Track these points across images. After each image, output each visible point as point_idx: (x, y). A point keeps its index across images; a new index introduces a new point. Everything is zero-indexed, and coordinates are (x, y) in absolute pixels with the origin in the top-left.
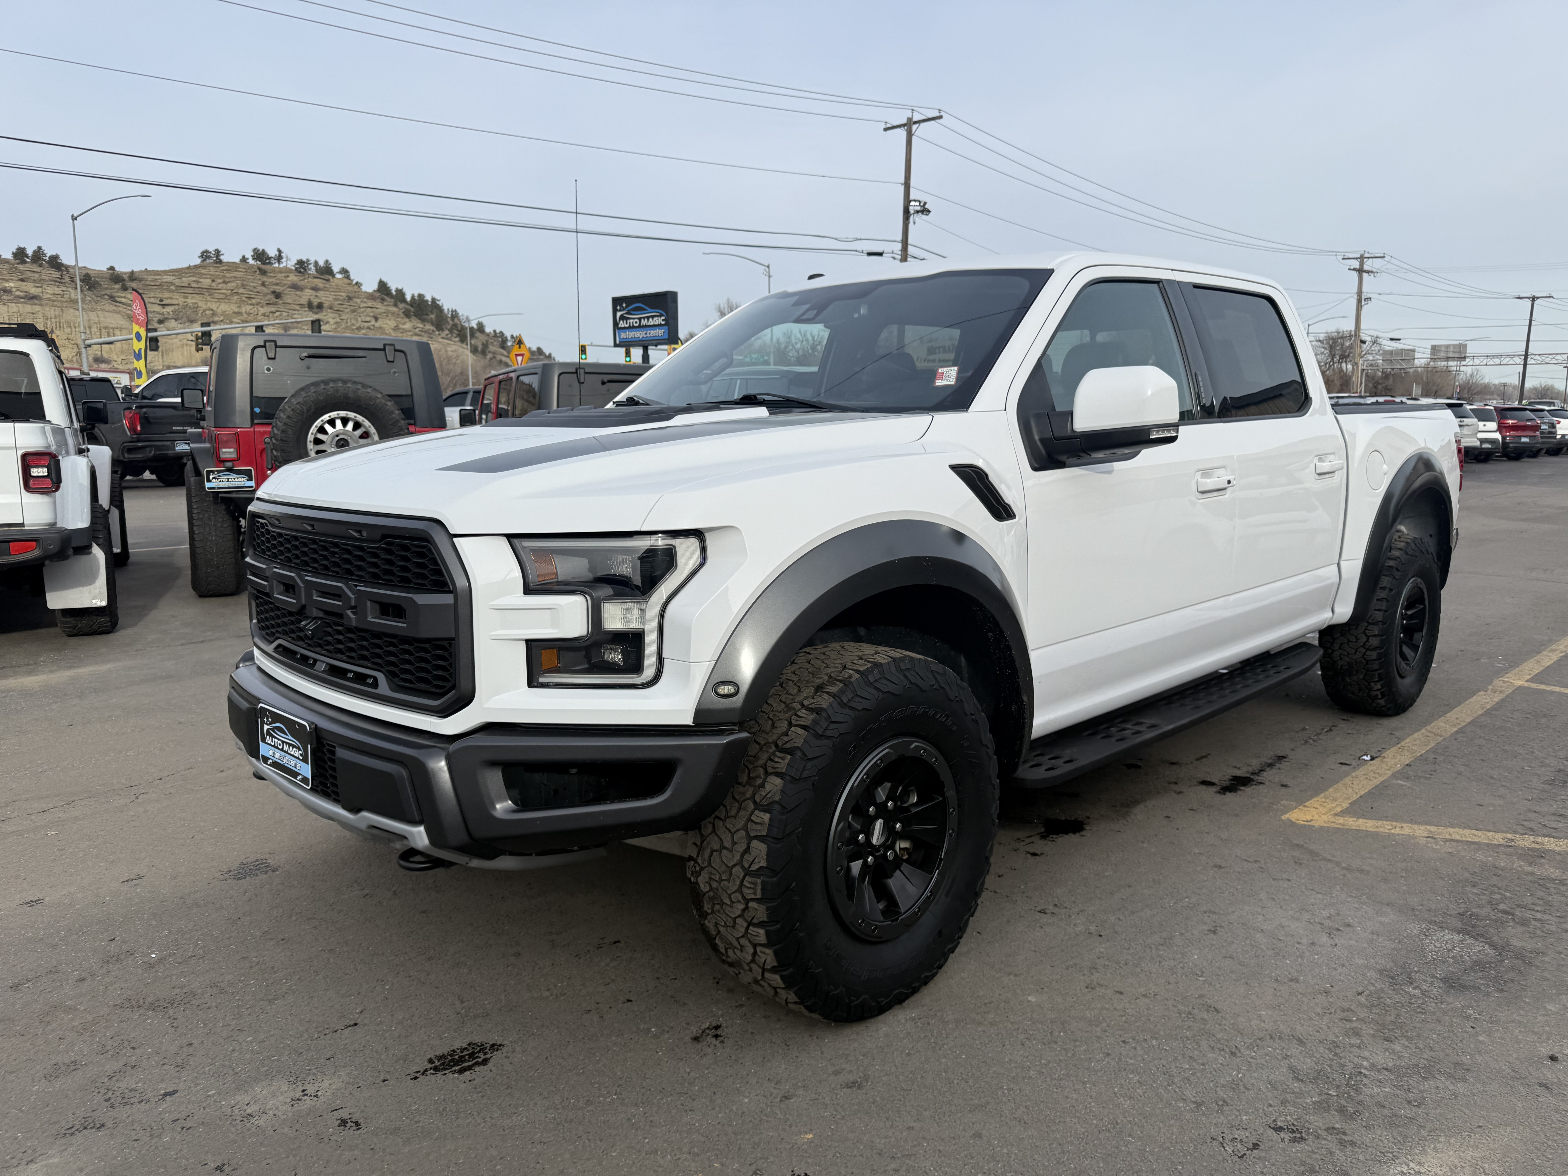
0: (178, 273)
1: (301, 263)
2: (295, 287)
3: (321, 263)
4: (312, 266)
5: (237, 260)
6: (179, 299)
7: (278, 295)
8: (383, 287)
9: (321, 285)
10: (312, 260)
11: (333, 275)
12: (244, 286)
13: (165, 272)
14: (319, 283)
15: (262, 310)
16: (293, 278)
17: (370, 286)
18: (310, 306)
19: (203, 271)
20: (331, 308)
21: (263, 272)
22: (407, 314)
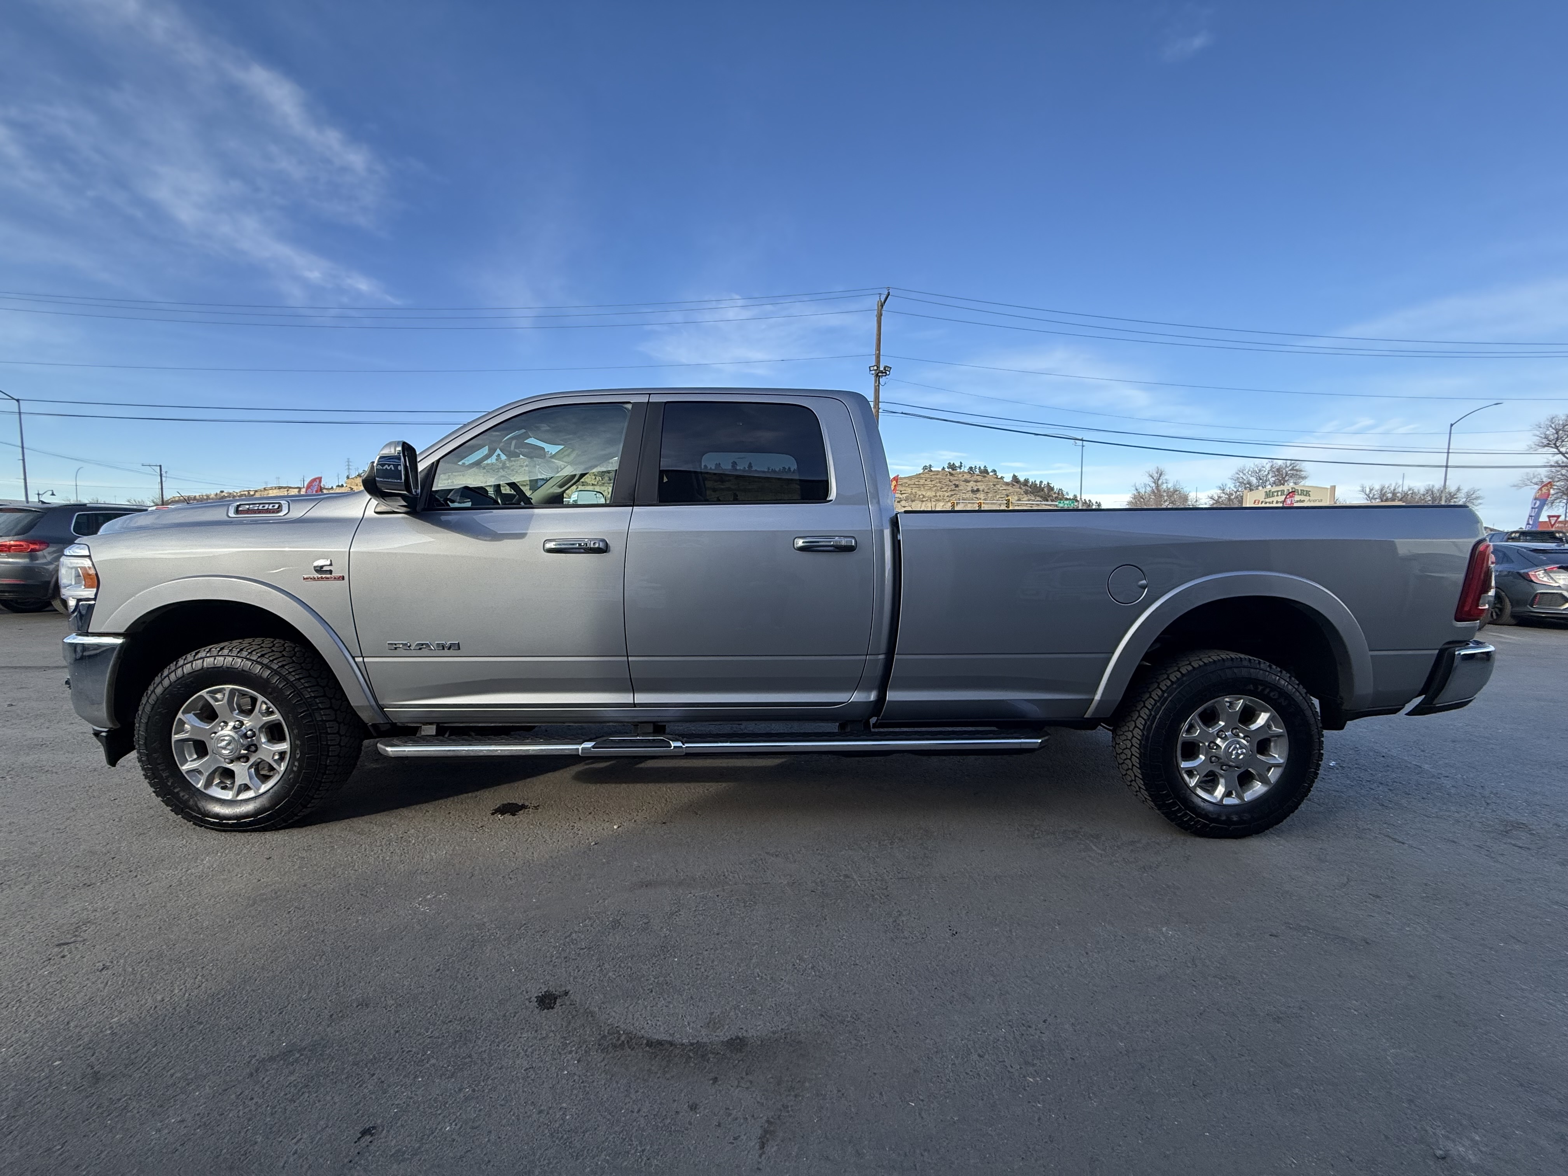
0: (910, 478)
1: (971, 468)
2: (967, 481)
3: (982, 468)
4: (977, 470)
5: (940, 470)
6: (909, 491)
7: (957, 486)
8: (1015, 477)
9: (980, 479)
10: (978, 467)
11: (988, 473)
12: (940, 482)
13: (905, 478)
14: (979, 478)
15: (947, 494)
16: (967, 476)
17: (1008, 478)
18: (973, 491)
19: (922, 476)
20: (983, 491)
21: (951, 474)
22: (1026, 493)
